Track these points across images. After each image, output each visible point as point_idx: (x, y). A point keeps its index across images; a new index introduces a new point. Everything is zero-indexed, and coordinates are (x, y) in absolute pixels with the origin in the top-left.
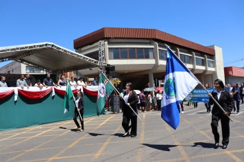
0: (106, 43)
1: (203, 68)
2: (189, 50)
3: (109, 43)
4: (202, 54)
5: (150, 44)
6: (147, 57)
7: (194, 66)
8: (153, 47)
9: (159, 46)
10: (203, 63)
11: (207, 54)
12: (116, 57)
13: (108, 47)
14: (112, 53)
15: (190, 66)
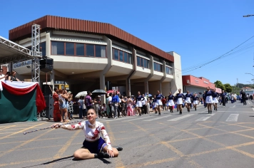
0: (49, 34)
1: (161, 74)
2: (147, 53)
3: (52, 35)
4: (160, 59)
5: (102, 40)
6: (99, 55)
7: (152, 71)
8: (106, 44)
9: (113, 44)
10: (162, 69)
11: (167, 60)
12: (60, 53)
13: (51, 39)
14: (55, 48)
15: (147, 71)
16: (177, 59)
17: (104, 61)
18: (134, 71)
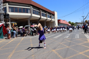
0: (7, 4)
1: (50, 19)
2: (45, 12)
3: (9, 4)
4: (50, 13)
5: (29, 7)
6: (27, 12)
7: (47, 18)
8: (30, 8)
9: (33, 8)
10: (50, 17)
11: (52, 14)
12: (12, 11)
13: (8, 6)
14: (10, 9)
15: (45, 18)
16: (56, 14)
17: (29, 14)
18: (40, 18)
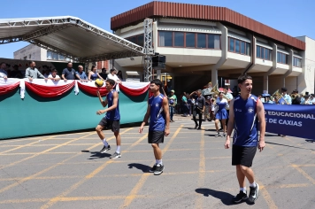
0: (156, 23)
1: (286, 67)
2: (270, 41)
3: (159, 24)
4: (286, 47)
5: (216, 28)
6: (211, 46)
7: (274, 64)
8: (220, 33)
9: (229, 32)
10: (287, 61)
11: (295, 49)
12: (168, 44)
13: (158, 28)
14: (163, 39)
15: (269, 63)
17: (217, 53)
18: (251, 64)
